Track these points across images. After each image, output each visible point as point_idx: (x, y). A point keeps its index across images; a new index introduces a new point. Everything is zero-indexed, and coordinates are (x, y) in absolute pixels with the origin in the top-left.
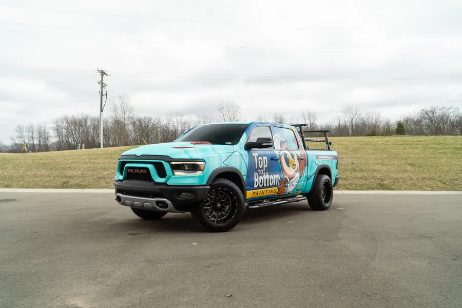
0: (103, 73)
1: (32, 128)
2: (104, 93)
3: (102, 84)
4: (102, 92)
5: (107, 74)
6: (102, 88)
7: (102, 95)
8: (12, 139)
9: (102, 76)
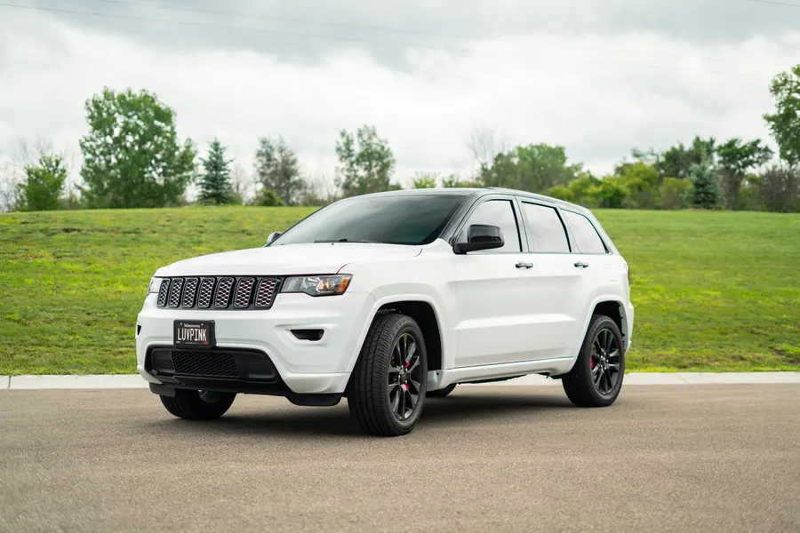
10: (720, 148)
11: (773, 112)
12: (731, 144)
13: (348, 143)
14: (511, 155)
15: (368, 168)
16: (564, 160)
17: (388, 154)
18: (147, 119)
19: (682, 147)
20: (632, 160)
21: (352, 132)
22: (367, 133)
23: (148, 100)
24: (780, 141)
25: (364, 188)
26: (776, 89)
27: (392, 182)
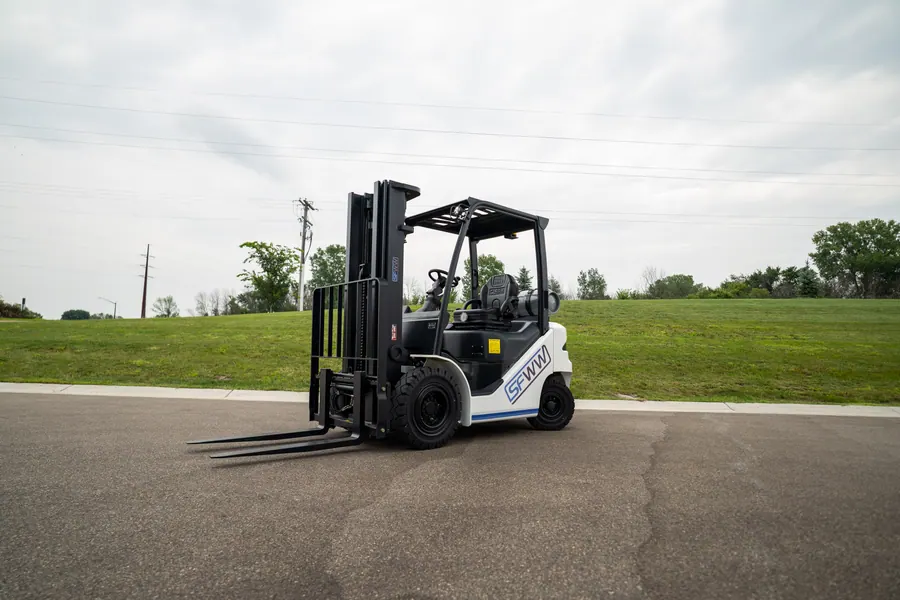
0: (307, 206)
1: (217, 293)
2: (308, 235)
3: (305, 222)
4: (305, 233)
5: (313, 206)
6: (305, 227)
7: (304, 239)
8: (189, 311)
9: (306, 210)
10: (784, 272)
11: (815, 251)
12: (790, 270)
13: (584, 277)
14: (664, 280)
15: (594, 289)
16: (693, 282)
17: (603, 281)
18: (492, 268)
19: (760, 273)
20: (730, 280)
21: (586, 271)
22: (593, 273)
23: (492, 259)
24: (819, 268)
25: (591, 297)
26: (816, 239)
27: (605, 294)
